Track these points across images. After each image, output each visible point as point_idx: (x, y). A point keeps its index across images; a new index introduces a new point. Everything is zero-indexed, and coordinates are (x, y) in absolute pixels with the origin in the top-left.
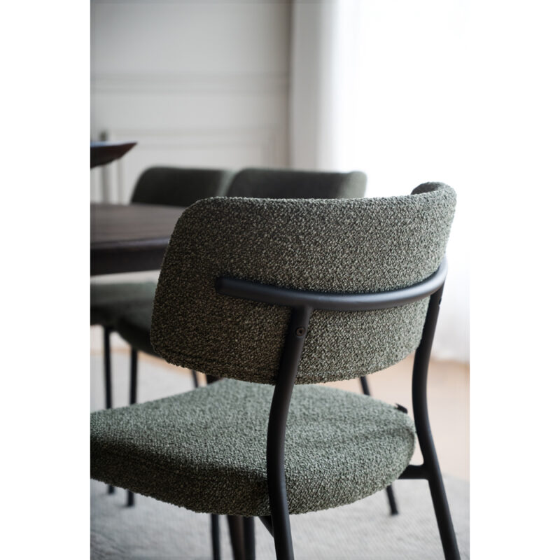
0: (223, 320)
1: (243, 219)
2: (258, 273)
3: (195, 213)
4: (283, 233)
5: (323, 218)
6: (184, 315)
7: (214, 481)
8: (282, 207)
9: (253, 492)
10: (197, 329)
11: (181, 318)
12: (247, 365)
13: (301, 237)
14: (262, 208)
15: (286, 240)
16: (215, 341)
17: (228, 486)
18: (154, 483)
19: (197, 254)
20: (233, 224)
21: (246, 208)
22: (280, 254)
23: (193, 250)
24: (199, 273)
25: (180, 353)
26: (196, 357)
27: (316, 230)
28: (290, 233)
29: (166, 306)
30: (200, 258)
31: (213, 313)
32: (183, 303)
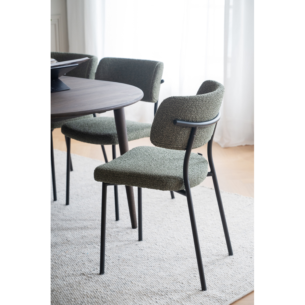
0: (174, 132)
1: (182, 102)
2: (185, 118)
3: (168, 101)
4: (192, 106)
5: (202, 101)
6: (162, 132)
7: (169, 181)
8: (192, 98)
9: (180, 183)
10: (166, 136)
11: (161, 133)
12: (179, 145)
13: (197, 107)
14: (187, 99)
15: (193, 108)
16: (171, 139)
17: (173, 182)
18: (149, 183)
19: (168, 113)
20: (179, 104)
21: (183, 99)
22: (191, 112)
23: (166, 112)
24: (168, 119)
25: (160, 143)
26: (165, 144)
27: (200, 104)
28: (194, 106)
29: (157, 129)
30: (169, 115)
31: (171, 131)
32: (162, 128)
